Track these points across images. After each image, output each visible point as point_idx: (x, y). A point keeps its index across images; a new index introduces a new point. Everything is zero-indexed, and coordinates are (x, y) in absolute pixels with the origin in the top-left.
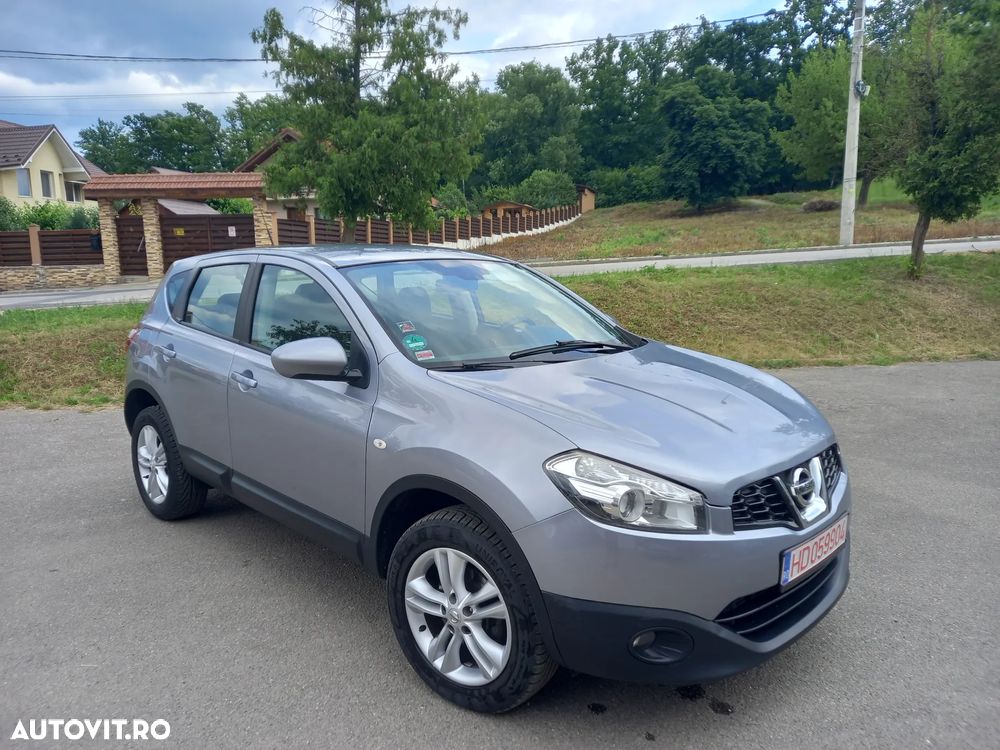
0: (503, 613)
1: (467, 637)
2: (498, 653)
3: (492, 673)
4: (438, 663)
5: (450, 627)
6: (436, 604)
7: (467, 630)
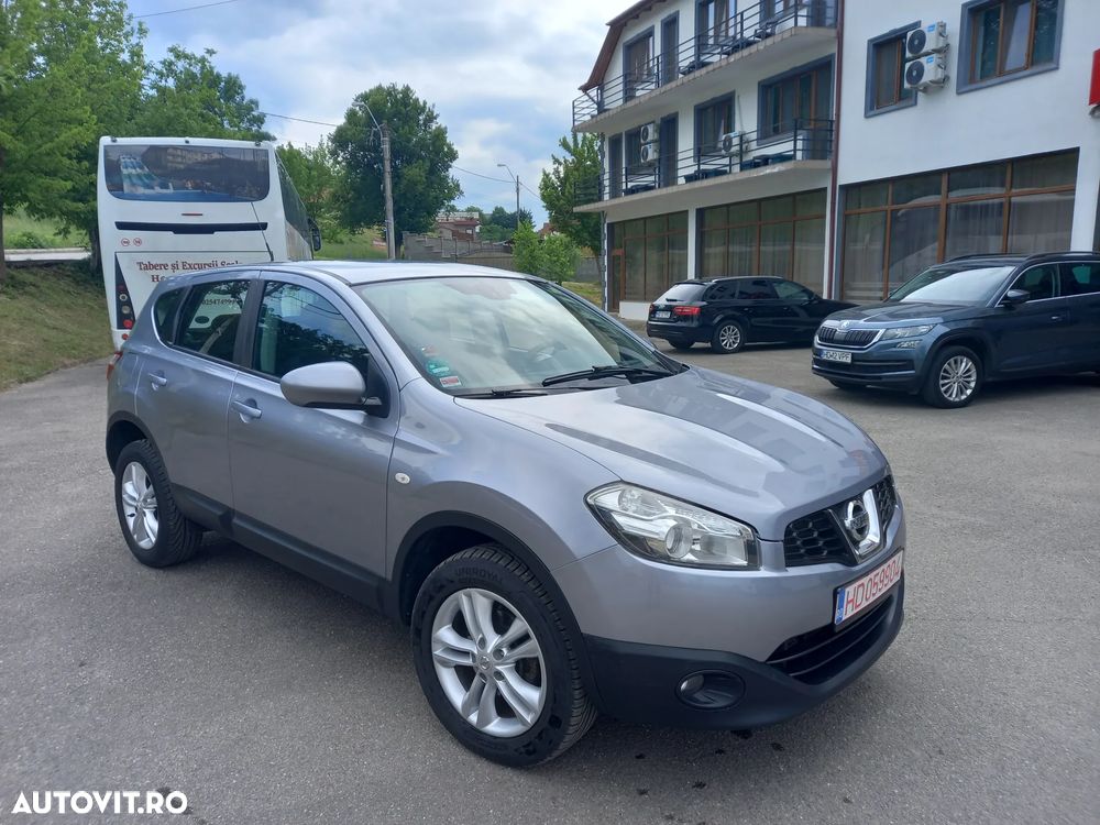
0: (535, 651)
1: (501, 684)
2: (533, 695)
3: (529, 718)
4: (473, 718)
5: (482, 675)
6: (466, 653)
7: (500, 675)
